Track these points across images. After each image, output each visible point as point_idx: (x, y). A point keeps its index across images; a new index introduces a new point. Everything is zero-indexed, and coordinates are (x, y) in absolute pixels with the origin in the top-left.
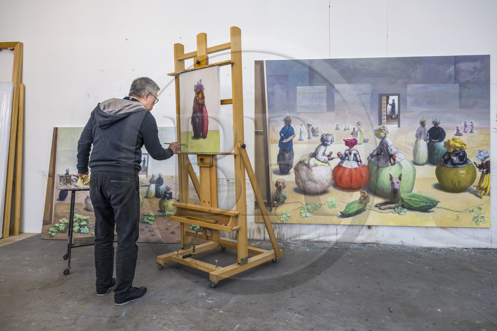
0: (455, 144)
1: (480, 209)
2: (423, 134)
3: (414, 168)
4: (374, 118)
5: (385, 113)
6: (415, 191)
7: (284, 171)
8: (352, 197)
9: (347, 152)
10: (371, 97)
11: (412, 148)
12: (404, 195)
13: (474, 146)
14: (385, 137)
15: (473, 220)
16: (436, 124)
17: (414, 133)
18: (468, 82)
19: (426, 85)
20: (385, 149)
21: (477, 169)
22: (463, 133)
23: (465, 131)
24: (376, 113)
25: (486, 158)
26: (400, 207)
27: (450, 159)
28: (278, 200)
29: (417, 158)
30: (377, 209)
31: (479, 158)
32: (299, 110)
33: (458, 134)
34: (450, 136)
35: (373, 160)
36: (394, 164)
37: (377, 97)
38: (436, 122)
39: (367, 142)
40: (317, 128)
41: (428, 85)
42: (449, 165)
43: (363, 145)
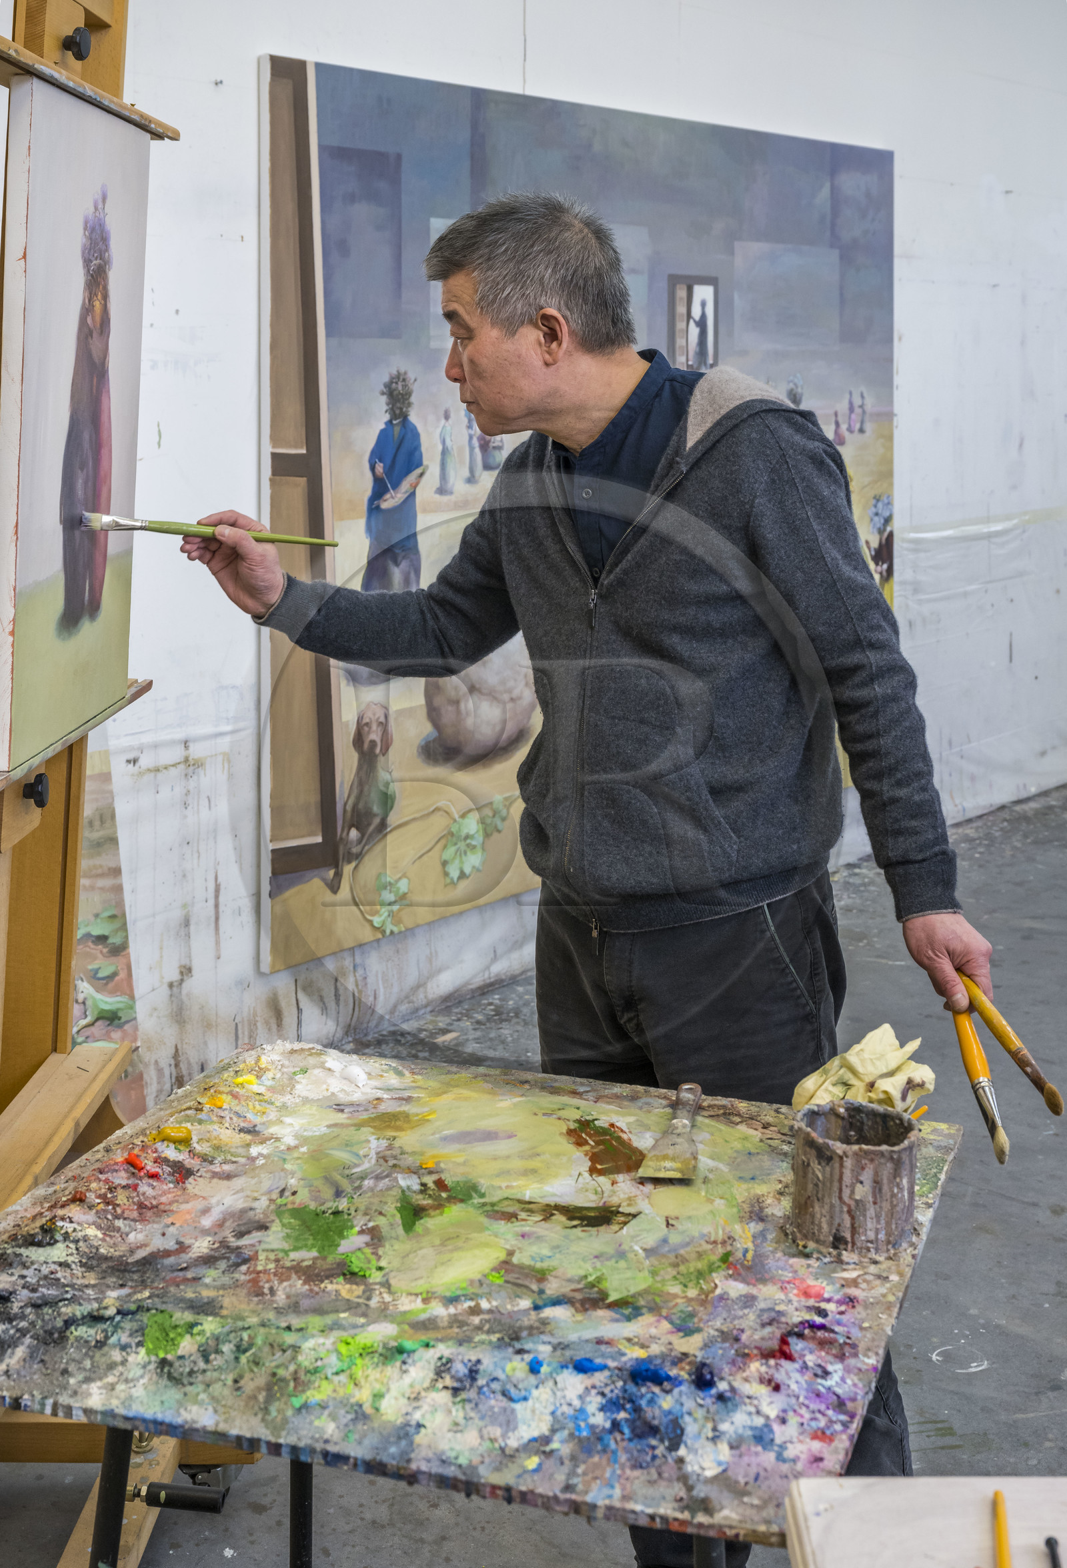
10: (650, 287)
13: (867, 481)
16: (794, 397)
18: (856, 243)
19: (775, 246)
21: (872, 567)
22: (847, 436)
23: (850, 426)
25: (887, 522)
31: (875, 526)
33: (839, 440)
41: (780, 246)
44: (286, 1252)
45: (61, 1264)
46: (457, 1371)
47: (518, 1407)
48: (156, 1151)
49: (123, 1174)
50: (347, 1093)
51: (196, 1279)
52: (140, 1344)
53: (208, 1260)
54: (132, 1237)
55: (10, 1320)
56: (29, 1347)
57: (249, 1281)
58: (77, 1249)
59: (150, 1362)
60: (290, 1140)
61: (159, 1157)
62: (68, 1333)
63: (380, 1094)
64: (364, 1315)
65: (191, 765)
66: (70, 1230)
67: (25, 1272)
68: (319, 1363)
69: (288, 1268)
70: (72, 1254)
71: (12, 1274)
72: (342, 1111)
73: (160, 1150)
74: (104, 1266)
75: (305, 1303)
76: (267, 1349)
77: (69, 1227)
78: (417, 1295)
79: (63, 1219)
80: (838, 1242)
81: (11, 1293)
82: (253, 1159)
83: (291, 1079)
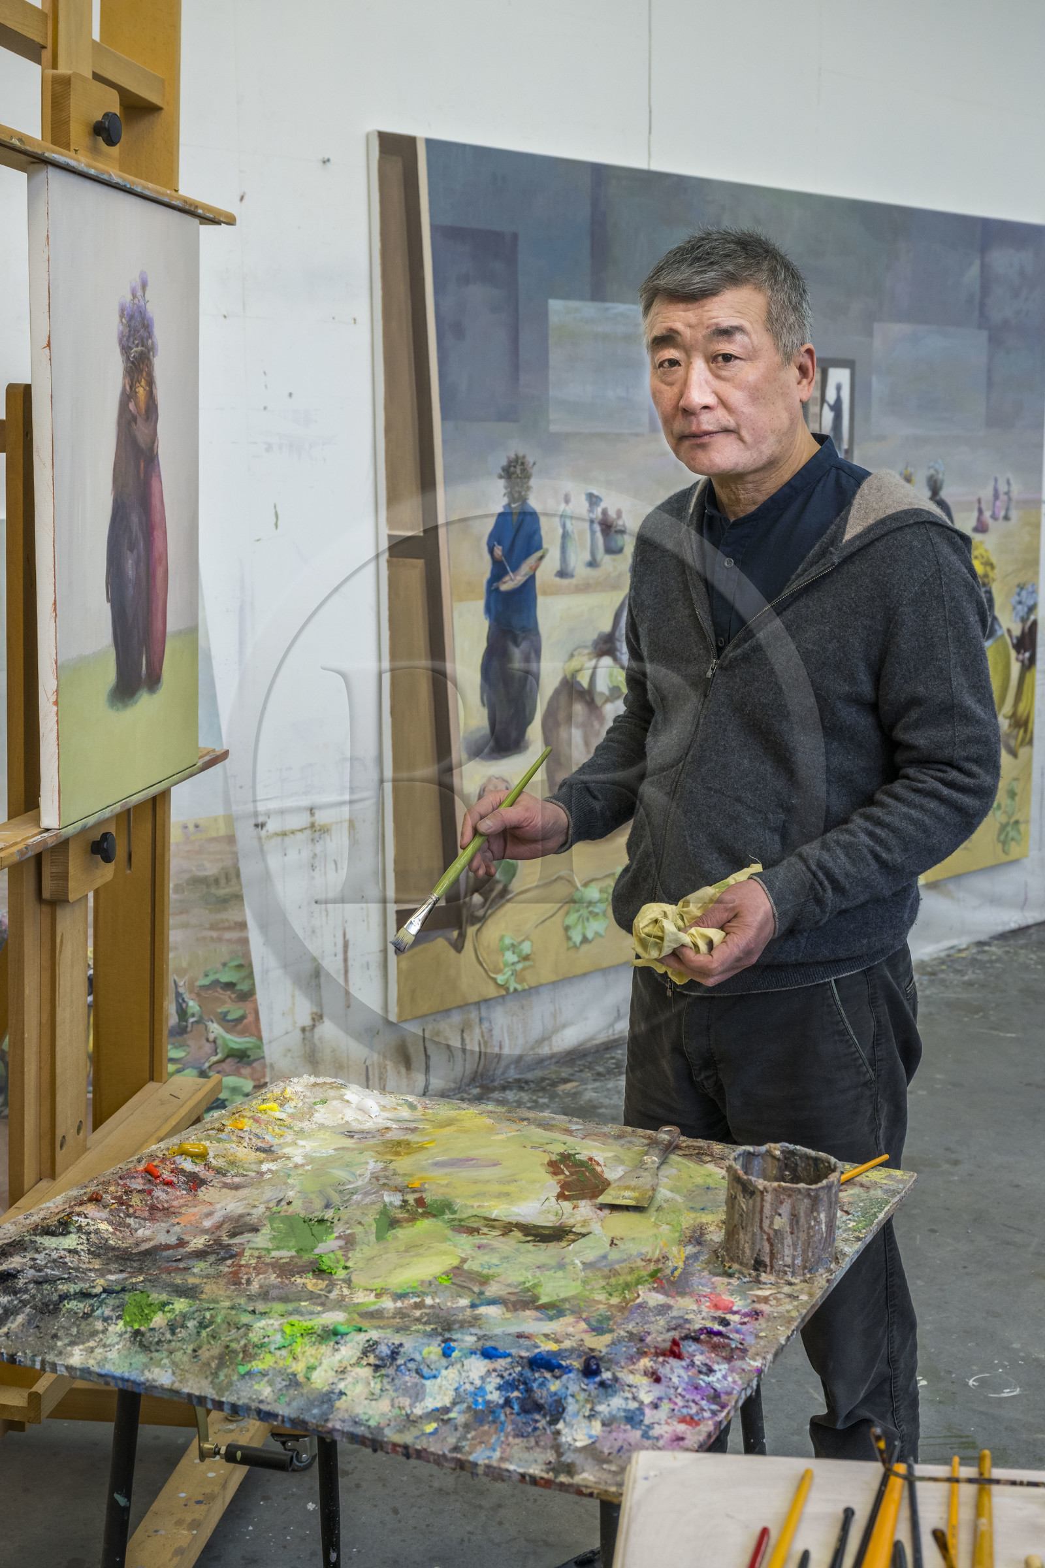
7: (506, 732)
16: (935, 487)
23: (994, 511)
25: (1030, 611)
28: (485, 886)
33: (981, 526)
38: (935, 481)
44: (268, 1250)
45: (70, 1251)
46: (381, 1352)
47: (428, 1383)
48: (174, 1163)
49: (140, 1180)
50: (360, 1122)
51: (186, 1269)
52: (119, 1317)
53: (200, 1255)
54: (140, 1232)
55: (15, 1293)
56: (28, 1315)
57: (231, 1273)
58: (88, 1240)
59: (126, 1332)
60: (299, 1160)
61: (177, 1168)
62: (61, 1306)
63: (389, 1124)
64: (323, 1304)
66: (83, 1224)
67: (36, 1256)
68: (266, 1340)
69: (267, 1264)
70: (82, 1244)
71: (25, 1257)
72: (352, 1137)
73: (178, 1162)
74: (110, 1255)
75: (274, 1293)
76: (224, 1326)
77: (83, 1221)
78: (372, 1290)
79: (79, 1215)
80: (759, 1265)
81: (19, 1272)
82: (261, 1174)
83: (311, 1108)
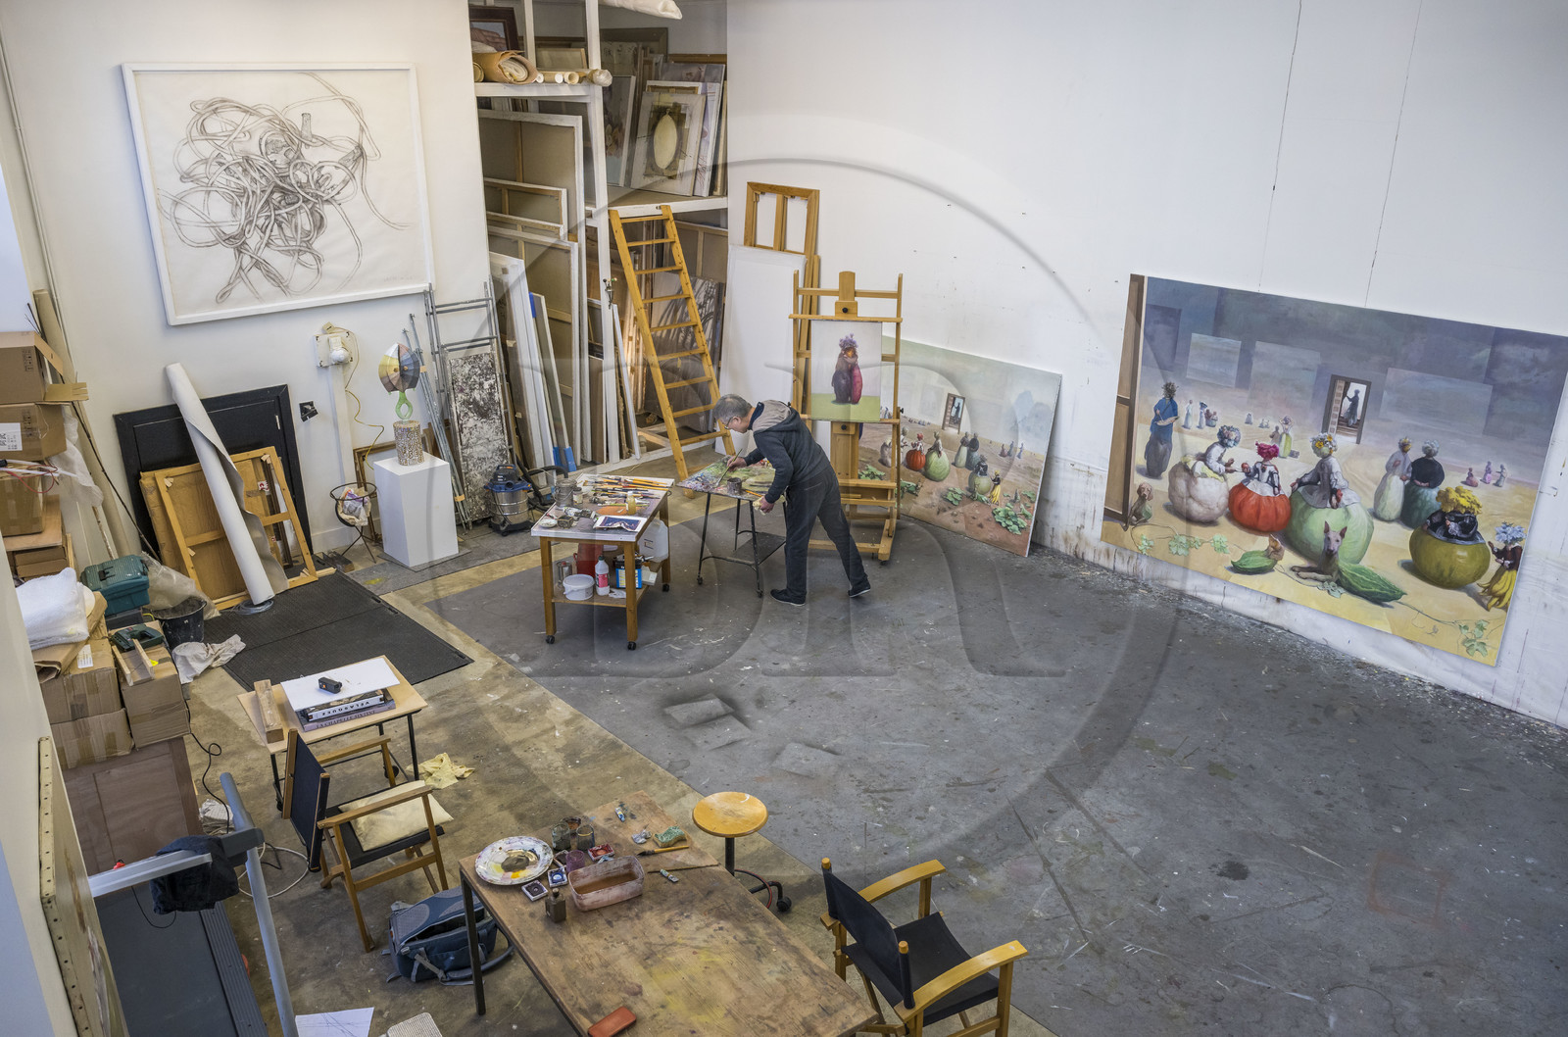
0: (1460, 499)
1: (1482, 628)
2: (1400, 467)
3: (1372, 523)
4: (1315, 416)
5: (1338, 413)
6: (1365, 563)
7: (1153, 471)
8: (1254, 542)
9: (1259, 466)
10: (1317, 377)
11: (1375, 487)
12: (1343, 563)
13: (1497, 512)
14: (1330, 455)
15: (1463, 643)
16: (1429, 453)
17: (1384, 461)
18: (1512, 385)
19: (1425, 375)
20: (1326, 478)
21: (1493, 557)
22: (1480, 483)
23: (1484, 479)
24: (1321, 410)
25: (1515, 540)
26: (1333, 583)
27: (1442, 524)
28: (1138, 515)
29: (1381, 506)
30: (1293, 574)
31: (1500, 538)
32: (1189, 375)
33: (1470, 482)
34: (1451, 481)
35: (1301, 490)
36: (1337, 506)
37: (1327, 380)
38: (1430, 451)
39: (1296, 457)
40: (1215, 413)
41: (1432, 376)
42: (1439, 535)
43: (1289, 460)
65: (1090, 474)
